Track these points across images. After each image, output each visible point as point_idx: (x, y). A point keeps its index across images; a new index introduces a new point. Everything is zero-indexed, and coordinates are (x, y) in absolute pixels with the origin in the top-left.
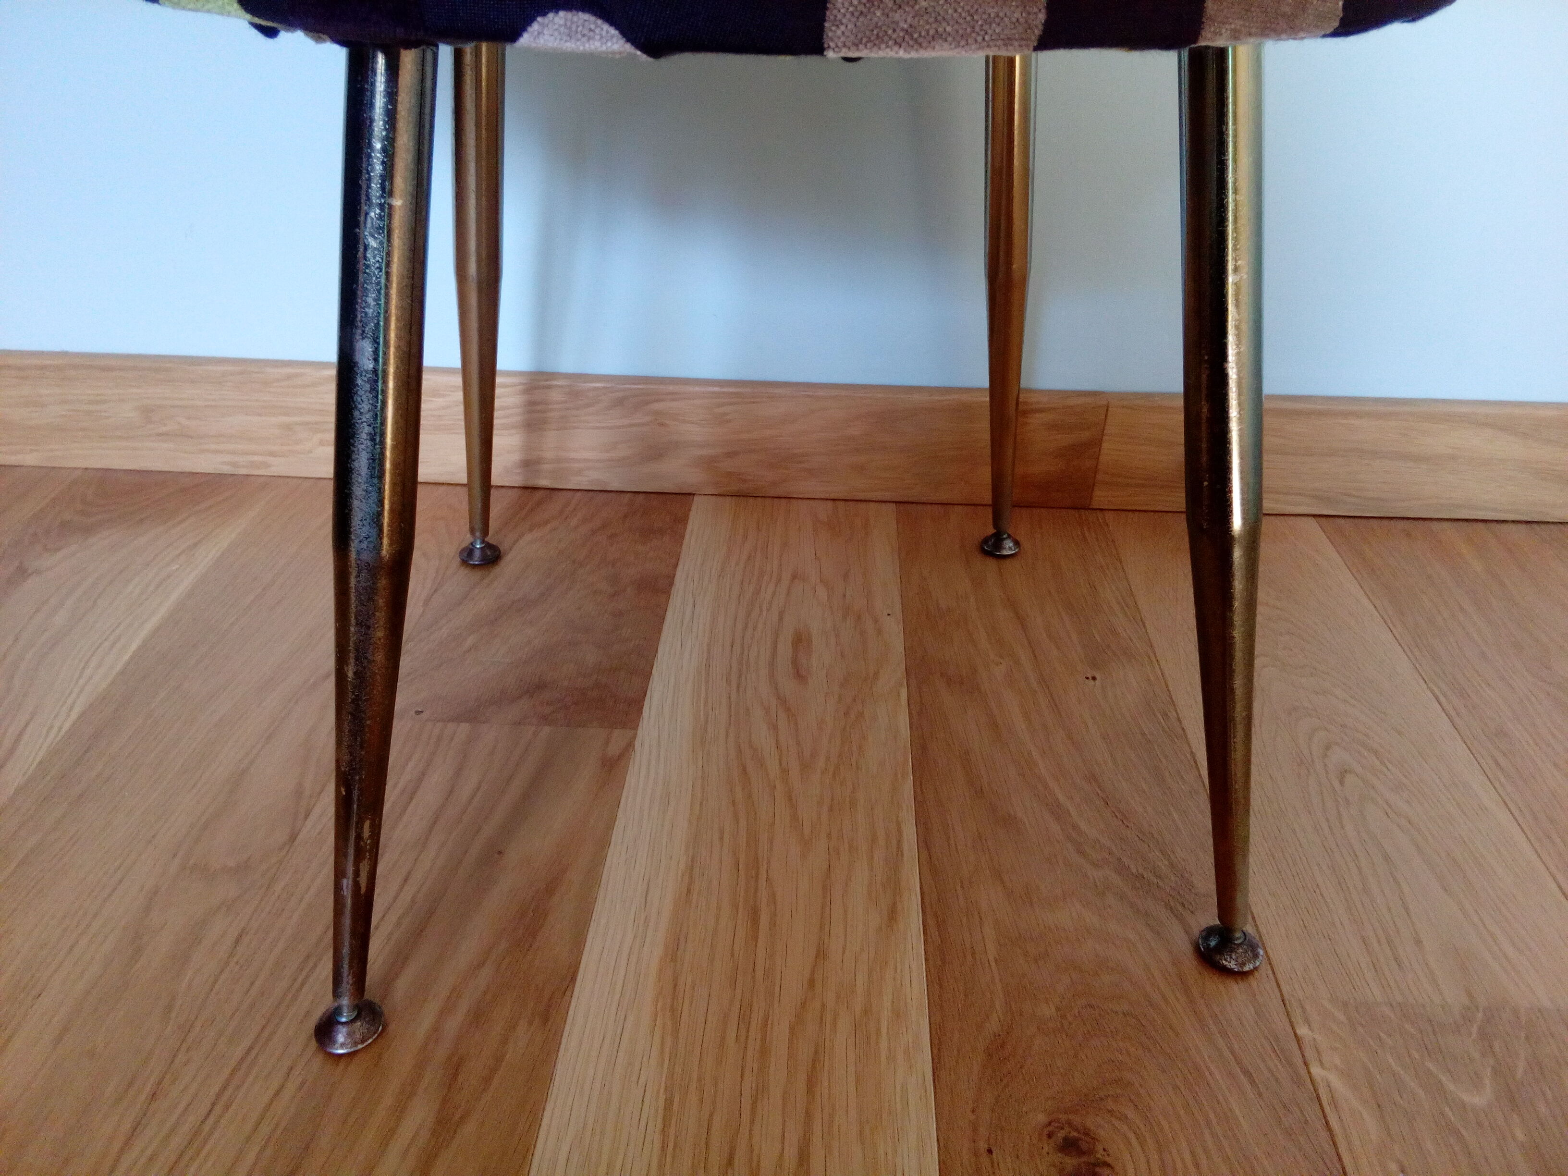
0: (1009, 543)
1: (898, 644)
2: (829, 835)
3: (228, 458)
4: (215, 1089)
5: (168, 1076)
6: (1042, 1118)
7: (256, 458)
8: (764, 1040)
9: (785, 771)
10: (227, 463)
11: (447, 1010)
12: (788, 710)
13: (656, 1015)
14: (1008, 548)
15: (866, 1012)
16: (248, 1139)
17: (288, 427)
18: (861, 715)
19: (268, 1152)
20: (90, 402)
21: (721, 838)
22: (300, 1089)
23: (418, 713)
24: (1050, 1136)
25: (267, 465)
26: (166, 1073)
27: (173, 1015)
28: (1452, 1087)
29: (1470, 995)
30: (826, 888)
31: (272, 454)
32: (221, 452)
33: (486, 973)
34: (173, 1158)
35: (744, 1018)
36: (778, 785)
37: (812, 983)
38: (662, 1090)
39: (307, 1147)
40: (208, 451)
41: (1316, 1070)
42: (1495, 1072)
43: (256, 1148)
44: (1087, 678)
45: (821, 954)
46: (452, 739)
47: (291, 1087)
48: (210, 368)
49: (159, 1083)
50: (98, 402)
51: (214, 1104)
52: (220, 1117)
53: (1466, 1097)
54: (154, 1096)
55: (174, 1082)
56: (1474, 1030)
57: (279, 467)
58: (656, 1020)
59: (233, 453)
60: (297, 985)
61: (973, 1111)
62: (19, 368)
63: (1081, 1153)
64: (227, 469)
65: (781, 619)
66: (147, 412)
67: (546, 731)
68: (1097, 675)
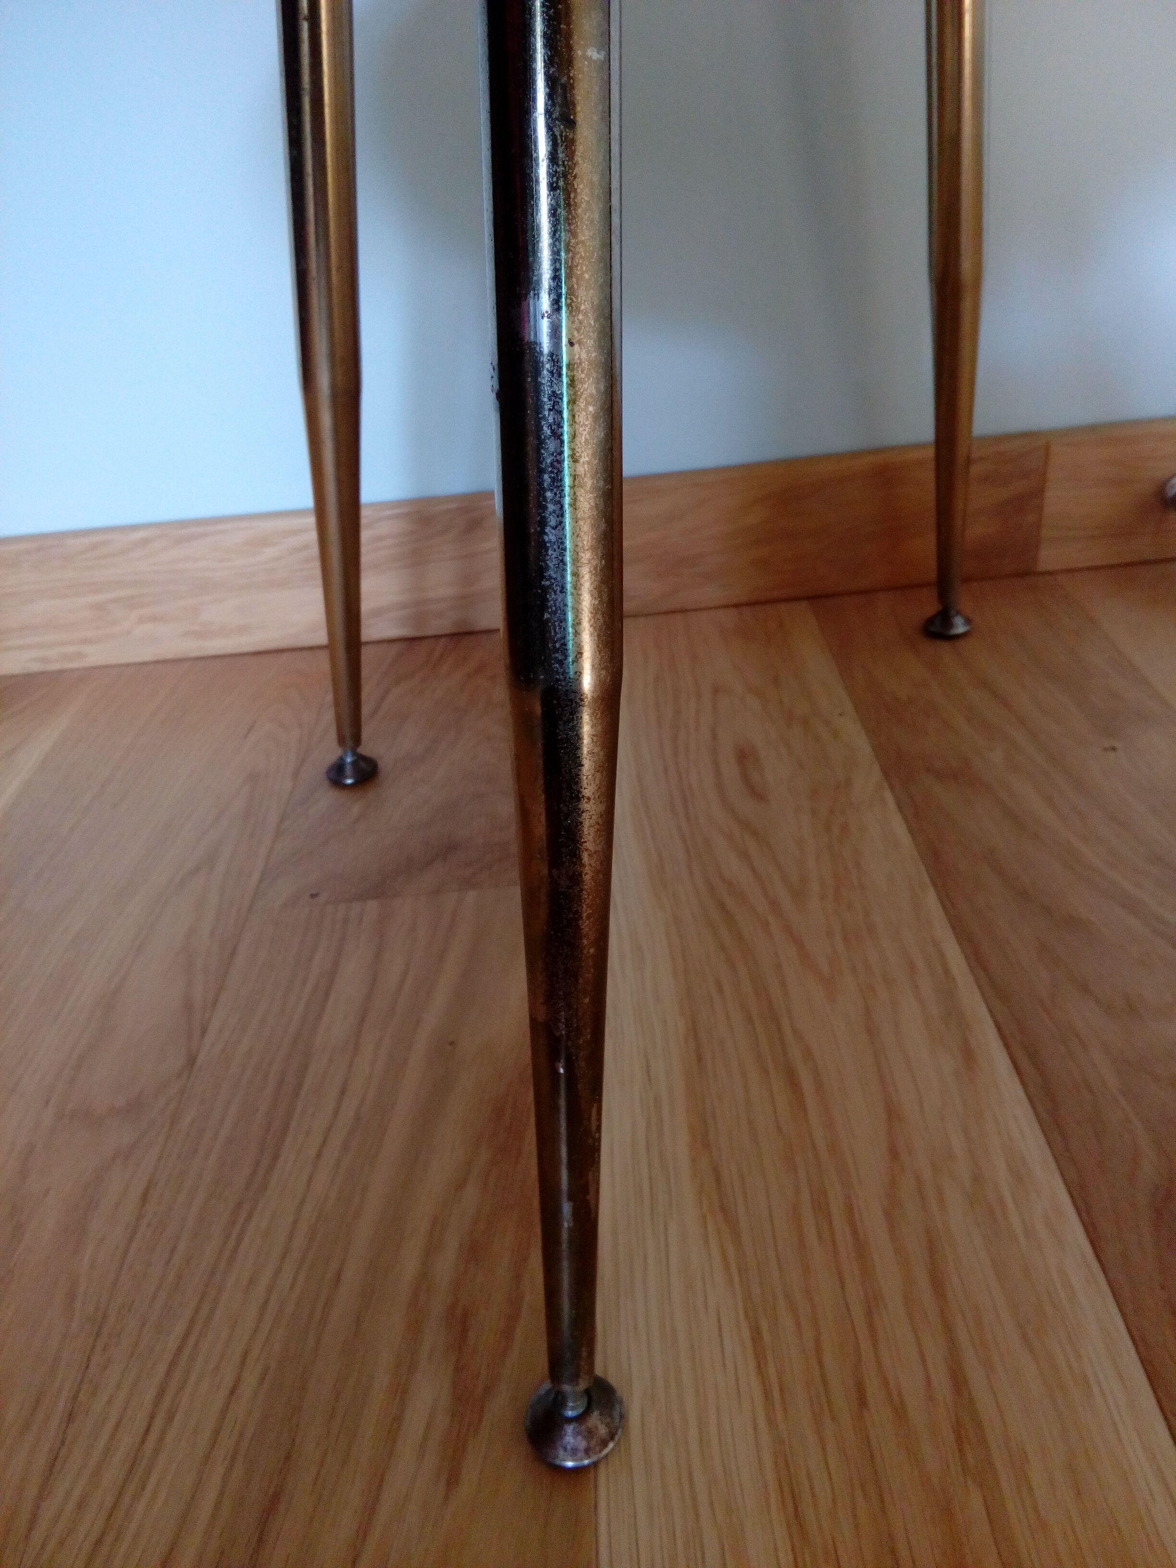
0: (958, 621)
1: (863, 746)
2: (854, 970)
3: (35, 653)
4: (152, 1393)
5: (85, 1387)
7: (68, 649)
8: (855, 1232)
9: (774, 904)
10: (35, 660)
11: (432, 1248)
12: (755, 833)
13: (704, 1217)
14: (960, 627)
15: (977, 1179)
16: (207, 1458)
17: (99, 607)
18: (845, 828)
19: (239, 1471)
21: (720, 990)
22: (263, 1378)
23: (313, 896)
26: (82, 1382)
27: (78, 1305)
30: (871, 1031)
31: (86, 641)
32: (28, 647)
33: (471, 1194)
34: (110, 1499)
35: (821, 1207)
36: (771, 919)
37: (894, 1153)
38: (742, 1316)
39: (288, 1457)
40: (13, 648)
43: (220, 1470)
44: (1106, 750)
46: (361, 920)
47: (250, 1380)
49: (75, 1397)
51: (152, 1417)
52: (164, 1432)
54: (70, 1417)
55: (94, 1394)
57: (96, 655)
58: (706, 1227)
59: (41, 646)
60: (232, 1243)
61: (1163, 1288)
64: (36, 667)
65: (714, 737)
67: (471, 896)
68: (1117, 744)
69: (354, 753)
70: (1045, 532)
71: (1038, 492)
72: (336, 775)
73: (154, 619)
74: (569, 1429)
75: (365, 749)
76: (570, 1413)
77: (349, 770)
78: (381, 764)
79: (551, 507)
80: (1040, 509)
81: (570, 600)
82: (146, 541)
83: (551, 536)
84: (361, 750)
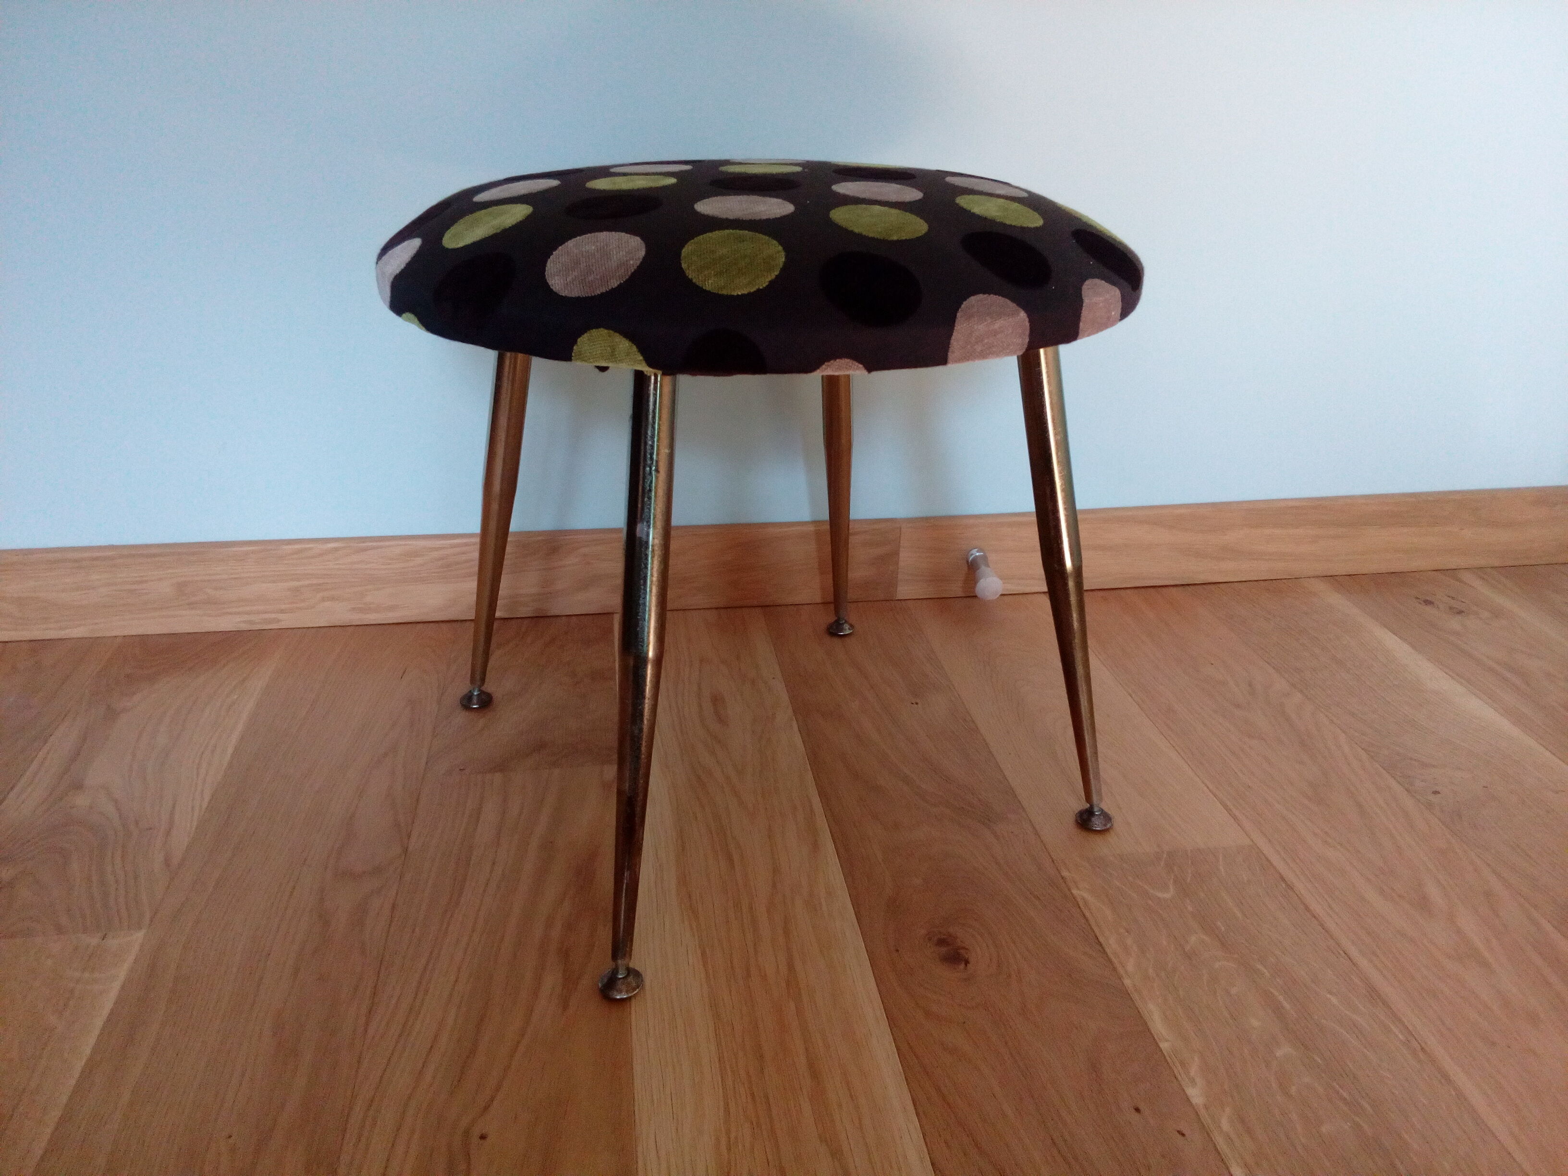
0: (846, 626)
1: (785, 697)
2: (765, 809)
3: (246, 618)
5: (380, 982)
6: (923, 932)
7: (267, 616)
9: (728, 778)
10: (244, 622)
11: (549, 926)
12: (718, 740)
14: (846, 630)
15: (811, 895)
17: (297, 590)
18: (769, 740)
20: (134, 583)
22: (470, 976)
23: (462, 770)
24: (930, 939)
25: (279, 621)
26: (377, 981)
27: (367, 952)
28: (1152, 891)
29: (1159, 846)
30: (771, 837)
31: (282, 611)
32: (239, 613)
35: (738, 907)
36: (725, 785)
37: (774, 885)
38: (698, 948)
39: (487, 1003)
40: (231, 614)
41: (1075, 892)
42: (1175, 881)
44: (913, 704)
45: (776, 870)
46: (492, 784)
48: (234, 549)
49: (375, 987)
50: (141, 582)
51: (417, 992)
52: (424, 997)
53: (1160, 895)
54: (375, 994)
56: (1162, 864)
57: (288, 621)
59: (248, 613)
60: (444, 927)
62: (76, 561)
63: (948, 944)
64: (244, 627)
65: (700, 687)
66: (181, 587)
67: (556, 772)
68: (918, 701)
69: (480, 690)
70: (900, 576)
71: (896, 553)
72: (466, 702)
73: (332, 599)
74: (620, 982)
75: (489, 687)
76: (620, 977)
77: (475, 700)
78: (494, 696)
79: (642, 591)
80: (897, 563)
81: (646, 624)
82: (336, 549)
83: (641, 602)
84: (483, 688)
